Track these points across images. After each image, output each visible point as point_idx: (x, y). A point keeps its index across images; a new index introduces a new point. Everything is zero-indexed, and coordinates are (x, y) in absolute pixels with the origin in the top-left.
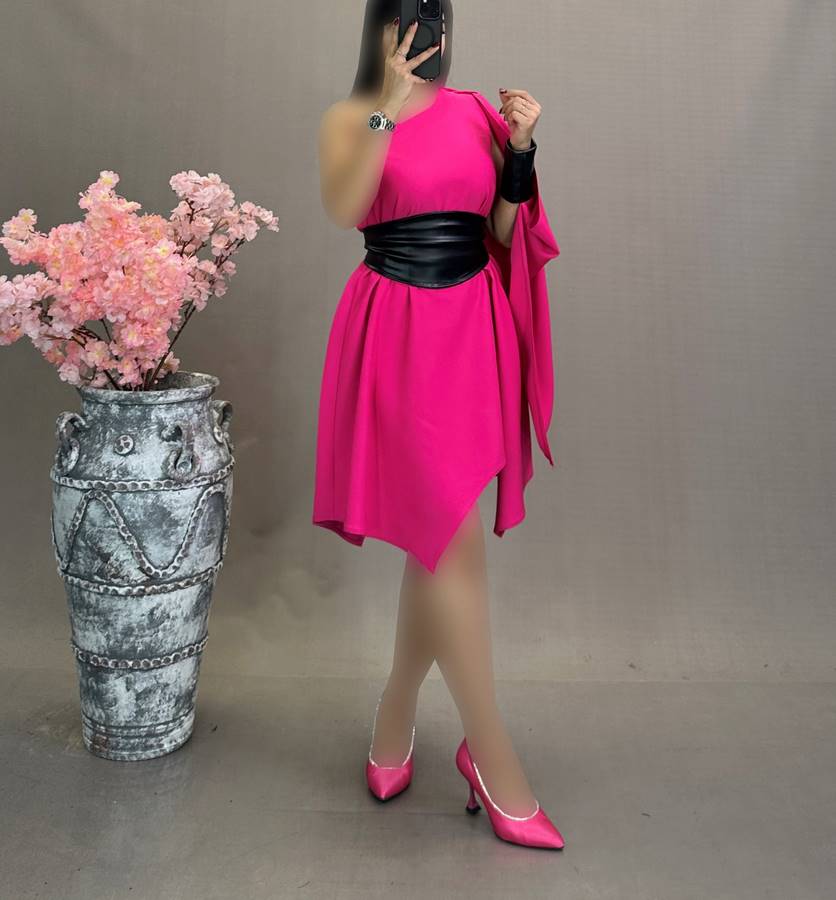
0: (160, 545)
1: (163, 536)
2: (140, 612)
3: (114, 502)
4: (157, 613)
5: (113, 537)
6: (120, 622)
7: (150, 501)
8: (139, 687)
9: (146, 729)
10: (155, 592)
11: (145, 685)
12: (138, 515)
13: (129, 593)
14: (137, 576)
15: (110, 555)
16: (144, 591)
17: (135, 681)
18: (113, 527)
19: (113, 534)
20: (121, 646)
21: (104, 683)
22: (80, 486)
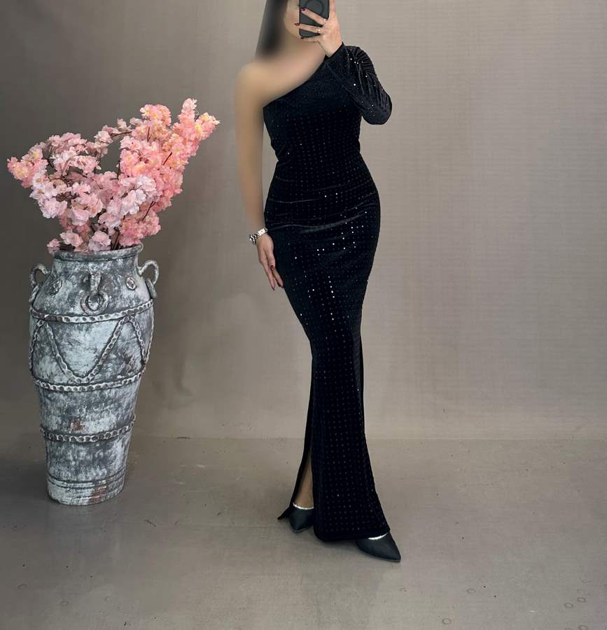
21: (110, 449)
22: (116, 317)
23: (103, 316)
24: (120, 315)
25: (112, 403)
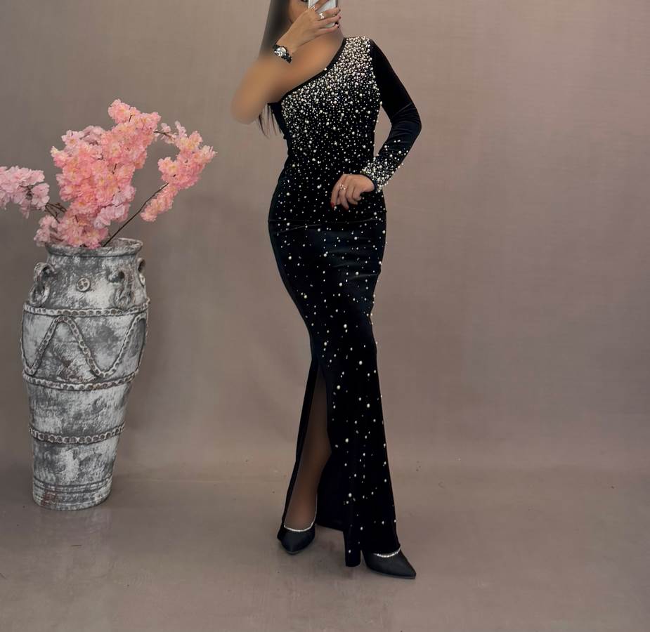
0: (105, 355)
1: (108, 348)
2: (88, 402)
3: (76, 324)
4: (99, 403)
5: (74, 349)
6: (73, 410)
7: (101, 323)
8: (82, 456)
9: (84, 487)
10: (99, 388)
11: (86, 455)
12: (92, 333)
13: (81, 389)
14: (88, 376)
15: (70, 362)
16: (92, 387)
17: (80, 452)
18: (74, 341)
19: (74, 347)
20: (72, 427)
21: (57, 454)
22: (51, 314)
23: (42, 309)
24: (56, 312)
25: (55, 405)
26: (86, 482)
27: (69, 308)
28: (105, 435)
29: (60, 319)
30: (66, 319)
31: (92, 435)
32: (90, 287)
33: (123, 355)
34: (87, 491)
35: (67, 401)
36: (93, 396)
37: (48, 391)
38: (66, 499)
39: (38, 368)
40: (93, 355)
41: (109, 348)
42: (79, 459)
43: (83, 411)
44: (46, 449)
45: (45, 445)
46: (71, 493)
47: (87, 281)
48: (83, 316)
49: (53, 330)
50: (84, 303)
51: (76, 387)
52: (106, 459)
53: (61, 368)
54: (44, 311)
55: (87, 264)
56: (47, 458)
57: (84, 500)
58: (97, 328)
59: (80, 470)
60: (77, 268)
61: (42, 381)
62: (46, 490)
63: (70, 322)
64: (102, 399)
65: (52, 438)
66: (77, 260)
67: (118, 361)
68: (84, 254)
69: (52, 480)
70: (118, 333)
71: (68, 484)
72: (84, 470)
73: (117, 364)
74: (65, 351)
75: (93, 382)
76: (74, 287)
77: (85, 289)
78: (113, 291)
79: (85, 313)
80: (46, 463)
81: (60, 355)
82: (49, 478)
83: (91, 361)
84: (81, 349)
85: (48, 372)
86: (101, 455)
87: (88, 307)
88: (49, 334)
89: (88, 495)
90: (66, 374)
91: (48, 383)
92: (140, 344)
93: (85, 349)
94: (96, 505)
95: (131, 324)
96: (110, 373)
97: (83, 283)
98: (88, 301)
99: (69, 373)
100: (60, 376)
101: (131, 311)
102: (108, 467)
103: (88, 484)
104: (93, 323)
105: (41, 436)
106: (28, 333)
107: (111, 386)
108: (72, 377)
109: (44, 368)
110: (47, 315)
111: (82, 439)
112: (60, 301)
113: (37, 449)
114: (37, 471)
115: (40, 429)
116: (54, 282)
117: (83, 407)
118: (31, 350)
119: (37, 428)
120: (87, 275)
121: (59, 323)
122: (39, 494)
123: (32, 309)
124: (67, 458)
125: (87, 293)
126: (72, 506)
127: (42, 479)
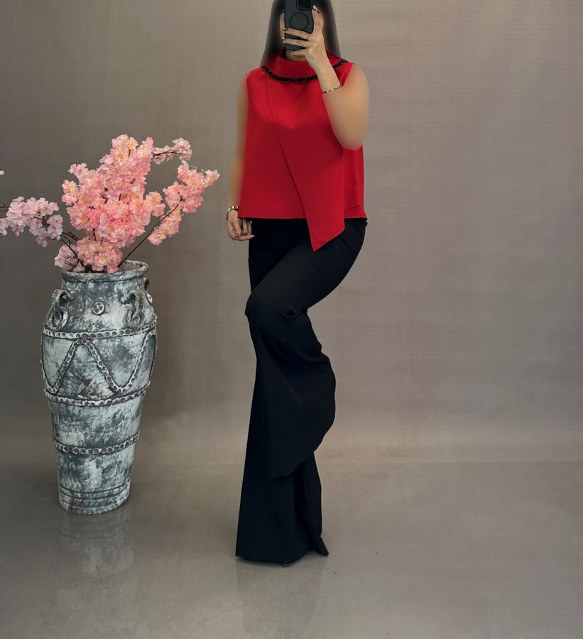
0: (122, 371)
2: (107, 416)
3: (94, 346)
4: (118, 416)
5: (93, 368)
6: (94, 424)
7: (117, 343)
8: (105, 465)
9: (107, 492)
10: (117, 403)
11: (108, 463)
12: (110, 353)
13: (102, 405)
14: (107, 393)
15: (90, 380)
16: (111, 402)
17: (102, 461)
18: (93, 362)
20: (94, 439)
21: (82, 464)
23: (61, 333)
26: (109, 488)
27: (87, 331)
28: (124, 444)
29: (78, 342)
30: (85, 342)
31: (113, 445)
32: (105, 310)
33: (138, 371)
34: (110, 495)
35: (89, 417)
36: (112, 410)
37: (71, 408)
38: (92, 504)
39: (60, 387)
40: (111, 374)
41: (125, 365)
42: (102, 467)
43: (104, 425)
44: (71, 460)
45: (70, 457)
46: (96, 499)
47: (102, 305)
48: (101, 337)
49: (72, 352)
50: (100, 325)
51: (97, 403)
52: (126, 465)
53: (82, 386)
54: (64, 335)
55: (100, 288)
56: (72, 468)
57: (108, 504)
58: (113, 348)
59: (103, 477)
60: (92, 293)
61: (65, 399)
62: (73, 497)
63: (88, 344)
64: (120, 413)
65: (76, 450)
66: (91, 285)
67: (133, 377)
68: (98, 279)
69: (78, 487)
70: (133, 350)
71: (93, 491)
72: (107, 477)
73: (133, 379)
74: (85, 371)
75: (113, 397)
76: (89, 311)
77: (100, 312)
78: (126, 312)
79: (101, 335)
80: (71, 473)
81: (81, 374)
82: (75, 486)
83: (109, 379)
84: (100, 369)
85: (69, 391)
86: (121, 462)
87: (104, 329)
88: (69, 356)
89: (111, 499)
90: (88, 392)
91: (71, 401)
92: (151, 358)
93: (104, 368)
94: (118, 507)
95: (143, 341)
96: (127, 388)
97: (98, 307)
98: (103, 323)
99: (90, 391)
100: (80, 394)
101: (143, 329)
102: (128, 472)
103: (110, 490)
104: (110, 344)
105: (65, 448)
106: (49, 356)
107: (128, 400)
108: (93, 394)
109: (66, 388)
110: (67, 339)
111: (104, 450)
112: (77, 325)
113: (62, 460)
114: (63, 480)
115: (64, 442)
116: (70, 307)
117: (104, 420)
118: (52, 370)
119: (61, 441)
120: (101, 298)
121: (78, 345)
122: (66, 501)
123: (51, 333)
124: (90, 467)
125: (103, 315)
126: (97, 510)
127: (68, 487)
